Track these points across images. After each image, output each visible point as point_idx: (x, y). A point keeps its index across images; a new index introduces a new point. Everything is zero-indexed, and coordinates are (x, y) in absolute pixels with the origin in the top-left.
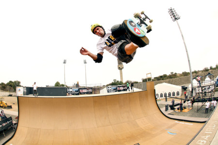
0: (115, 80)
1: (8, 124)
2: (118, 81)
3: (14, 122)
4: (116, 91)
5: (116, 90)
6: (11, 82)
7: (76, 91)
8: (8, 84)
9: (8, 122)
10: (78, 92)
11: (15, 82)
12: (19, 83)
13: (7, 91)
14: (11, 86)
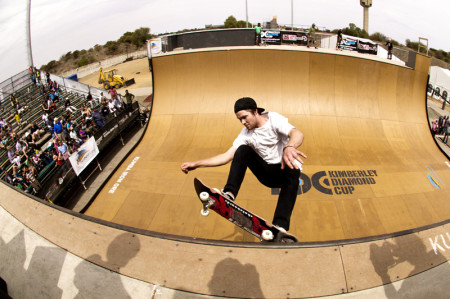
0: (352, 25)
1: (130, 117)
2: (358, 29)
3: (142, 109)
4: (354, 50)
5: (355, 47)
6: (128, 34)
7: (274, 37)
8: (122, 40)
9: (130, 114)
10: (279, 39)
11: (137, 32)
12: (147, 30)
13: (121, 53)
14: (129, 41)
